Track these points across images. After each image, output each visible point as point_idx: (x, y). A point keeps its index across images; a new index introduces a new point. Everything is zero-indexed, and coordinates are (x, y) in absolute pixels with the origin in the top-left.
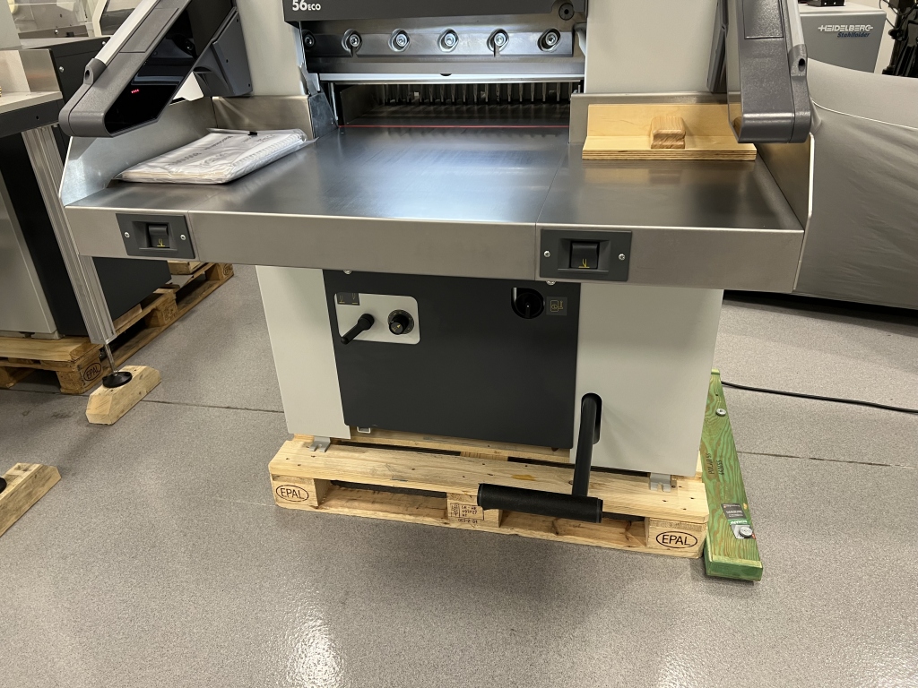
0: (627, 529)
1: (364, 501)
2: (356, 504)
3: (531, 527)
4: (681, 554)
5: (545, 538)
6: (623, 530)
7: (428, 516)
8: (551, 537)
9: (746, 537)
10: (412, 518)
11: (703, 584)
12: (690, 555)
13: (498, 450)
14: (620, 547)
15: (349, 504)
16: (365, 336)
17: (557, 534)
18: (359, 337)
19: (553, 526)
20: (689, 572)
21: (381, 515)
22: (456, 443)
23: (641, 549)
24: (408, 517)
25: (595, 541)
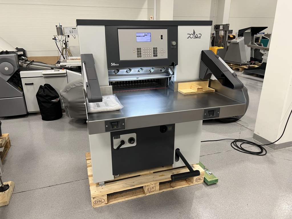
0: (186, 181)
1: (119, 197)
2: (118, 199)
3: (166, 188)
4: (200, 183)
5: (170, 190)
6: (186, 182)
7: (140, 194)
8: (172, 189)
9: (211, 174)
10: (136, 197)
11: (208, 187)
12: (202, 182)
13: (150, 171)
14: (187, 185)
15: (116, 199)
16: (123, 147)
17: (173, 188)
18: (121, 147)
19: (171, 186)
20: (204, 186)
21: (127, 199)
22: (139, 173)
23: (192, 184)
24: (134, 197)
25: (182, 186)
